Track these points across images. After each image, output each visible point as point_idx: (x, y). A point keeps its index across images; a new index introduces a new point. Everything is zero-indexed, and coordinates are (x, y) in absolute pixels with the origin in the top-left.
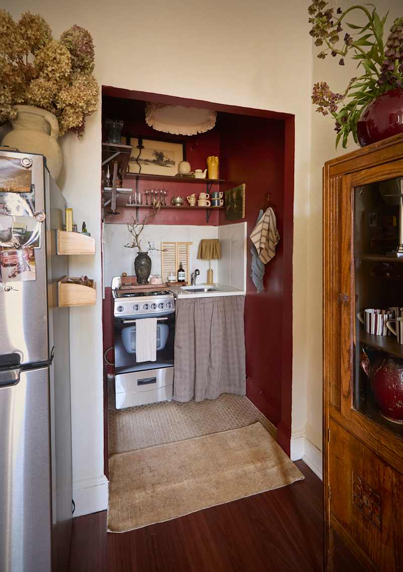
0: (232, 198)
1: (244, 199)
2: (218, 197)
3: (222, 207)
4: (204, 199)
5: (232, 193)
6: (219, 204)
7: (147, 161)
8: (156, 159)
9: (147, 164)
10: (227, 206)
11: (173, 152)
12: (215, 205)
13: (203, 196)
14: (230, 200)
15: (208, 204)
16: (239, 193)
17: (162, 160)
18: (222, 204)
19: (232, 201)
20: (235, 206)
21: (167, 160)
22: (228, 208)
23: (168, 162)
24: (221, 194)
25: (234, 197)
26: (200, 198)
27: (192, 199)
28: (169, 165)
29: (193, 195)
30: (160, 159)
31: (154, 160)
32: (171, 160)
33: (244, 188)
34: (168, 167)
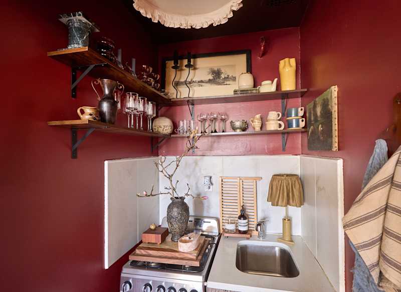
0: (315, 115)
1: (335, 115)
2: (297, 115)
3: (303, 130)
4: (274, 120)
5: (315, 106)
6: (298, 125)
7: (202, 82)
8: (211, 78)
9: (202, 86)
10: (310, 128)
11: (233, 66)
12: (292, 127)
13: (273, 115)
14: (312, 119)
15: (280, 126)
16: (326, 105)
17: (219, 77)
18: (302, 124)
19: (316, 120)
20: (320, 128)
21: (226, 76)
22: (310, 130)
23: (227, 78)
24: (302, 110)
25: (319, 114)
26: (268, 119)
27: (256, 121)
28: (228, 83)
29: (258, 116)
30: (217, 77)
31: (209, 80)
32: (230, 76)
33: (335, 94)
34: (227, 84)
